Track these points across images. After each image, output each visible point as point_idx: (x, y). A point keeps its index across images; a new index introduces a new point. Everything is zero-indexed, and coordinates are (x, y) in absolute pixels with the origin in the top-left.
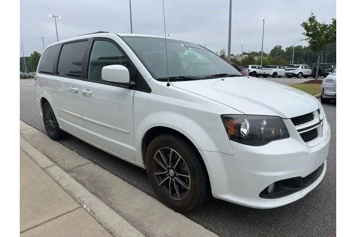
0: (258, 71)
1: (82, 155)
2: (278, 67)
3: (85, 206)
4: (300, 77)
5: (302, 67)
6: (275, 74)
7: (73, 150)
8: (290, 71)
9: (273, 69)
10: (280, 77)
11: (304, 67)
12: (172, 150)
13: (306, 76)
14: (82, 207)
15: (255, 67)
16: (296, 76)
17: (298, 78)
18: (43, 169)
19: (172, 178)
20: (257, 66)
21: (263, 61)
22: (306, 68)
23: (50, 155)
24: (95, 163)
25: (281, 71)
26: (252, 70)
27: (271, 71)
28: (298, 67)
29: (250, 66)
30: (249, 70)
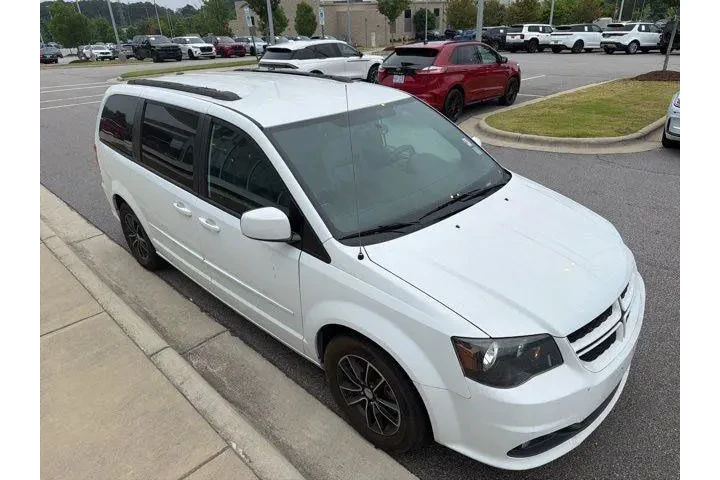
0: (543, 38)
1: (206, 312)
2: (586, 28)
3: (234, 446)
4: (632, 50)
5: (640, 30)
6: (580, 43)
7: (188, 298)
8: (612, 39)
9: (574, 33)
10: (589, 51)
11: (643, 28)
12: (369, 364)
13: (645, 50)
14: (230, 446)
15: (536, 29)
16: (625, 50)
17: (628, 53)
18: (149, 357)
19: (370, 401)
20: (541, 26)
21: (556, 8)
22: (648, 30)
23: (150, 312)
24: (233, 333)
25: (592, 38)
26: (529, 35)
27: (570, 39)
28: (630, 28)
29: (526, 27)
30: (522, 37)
